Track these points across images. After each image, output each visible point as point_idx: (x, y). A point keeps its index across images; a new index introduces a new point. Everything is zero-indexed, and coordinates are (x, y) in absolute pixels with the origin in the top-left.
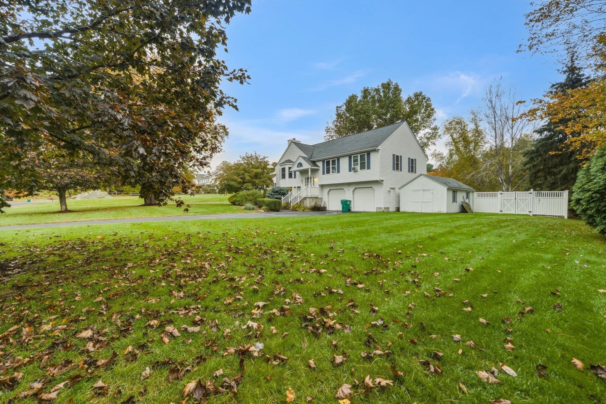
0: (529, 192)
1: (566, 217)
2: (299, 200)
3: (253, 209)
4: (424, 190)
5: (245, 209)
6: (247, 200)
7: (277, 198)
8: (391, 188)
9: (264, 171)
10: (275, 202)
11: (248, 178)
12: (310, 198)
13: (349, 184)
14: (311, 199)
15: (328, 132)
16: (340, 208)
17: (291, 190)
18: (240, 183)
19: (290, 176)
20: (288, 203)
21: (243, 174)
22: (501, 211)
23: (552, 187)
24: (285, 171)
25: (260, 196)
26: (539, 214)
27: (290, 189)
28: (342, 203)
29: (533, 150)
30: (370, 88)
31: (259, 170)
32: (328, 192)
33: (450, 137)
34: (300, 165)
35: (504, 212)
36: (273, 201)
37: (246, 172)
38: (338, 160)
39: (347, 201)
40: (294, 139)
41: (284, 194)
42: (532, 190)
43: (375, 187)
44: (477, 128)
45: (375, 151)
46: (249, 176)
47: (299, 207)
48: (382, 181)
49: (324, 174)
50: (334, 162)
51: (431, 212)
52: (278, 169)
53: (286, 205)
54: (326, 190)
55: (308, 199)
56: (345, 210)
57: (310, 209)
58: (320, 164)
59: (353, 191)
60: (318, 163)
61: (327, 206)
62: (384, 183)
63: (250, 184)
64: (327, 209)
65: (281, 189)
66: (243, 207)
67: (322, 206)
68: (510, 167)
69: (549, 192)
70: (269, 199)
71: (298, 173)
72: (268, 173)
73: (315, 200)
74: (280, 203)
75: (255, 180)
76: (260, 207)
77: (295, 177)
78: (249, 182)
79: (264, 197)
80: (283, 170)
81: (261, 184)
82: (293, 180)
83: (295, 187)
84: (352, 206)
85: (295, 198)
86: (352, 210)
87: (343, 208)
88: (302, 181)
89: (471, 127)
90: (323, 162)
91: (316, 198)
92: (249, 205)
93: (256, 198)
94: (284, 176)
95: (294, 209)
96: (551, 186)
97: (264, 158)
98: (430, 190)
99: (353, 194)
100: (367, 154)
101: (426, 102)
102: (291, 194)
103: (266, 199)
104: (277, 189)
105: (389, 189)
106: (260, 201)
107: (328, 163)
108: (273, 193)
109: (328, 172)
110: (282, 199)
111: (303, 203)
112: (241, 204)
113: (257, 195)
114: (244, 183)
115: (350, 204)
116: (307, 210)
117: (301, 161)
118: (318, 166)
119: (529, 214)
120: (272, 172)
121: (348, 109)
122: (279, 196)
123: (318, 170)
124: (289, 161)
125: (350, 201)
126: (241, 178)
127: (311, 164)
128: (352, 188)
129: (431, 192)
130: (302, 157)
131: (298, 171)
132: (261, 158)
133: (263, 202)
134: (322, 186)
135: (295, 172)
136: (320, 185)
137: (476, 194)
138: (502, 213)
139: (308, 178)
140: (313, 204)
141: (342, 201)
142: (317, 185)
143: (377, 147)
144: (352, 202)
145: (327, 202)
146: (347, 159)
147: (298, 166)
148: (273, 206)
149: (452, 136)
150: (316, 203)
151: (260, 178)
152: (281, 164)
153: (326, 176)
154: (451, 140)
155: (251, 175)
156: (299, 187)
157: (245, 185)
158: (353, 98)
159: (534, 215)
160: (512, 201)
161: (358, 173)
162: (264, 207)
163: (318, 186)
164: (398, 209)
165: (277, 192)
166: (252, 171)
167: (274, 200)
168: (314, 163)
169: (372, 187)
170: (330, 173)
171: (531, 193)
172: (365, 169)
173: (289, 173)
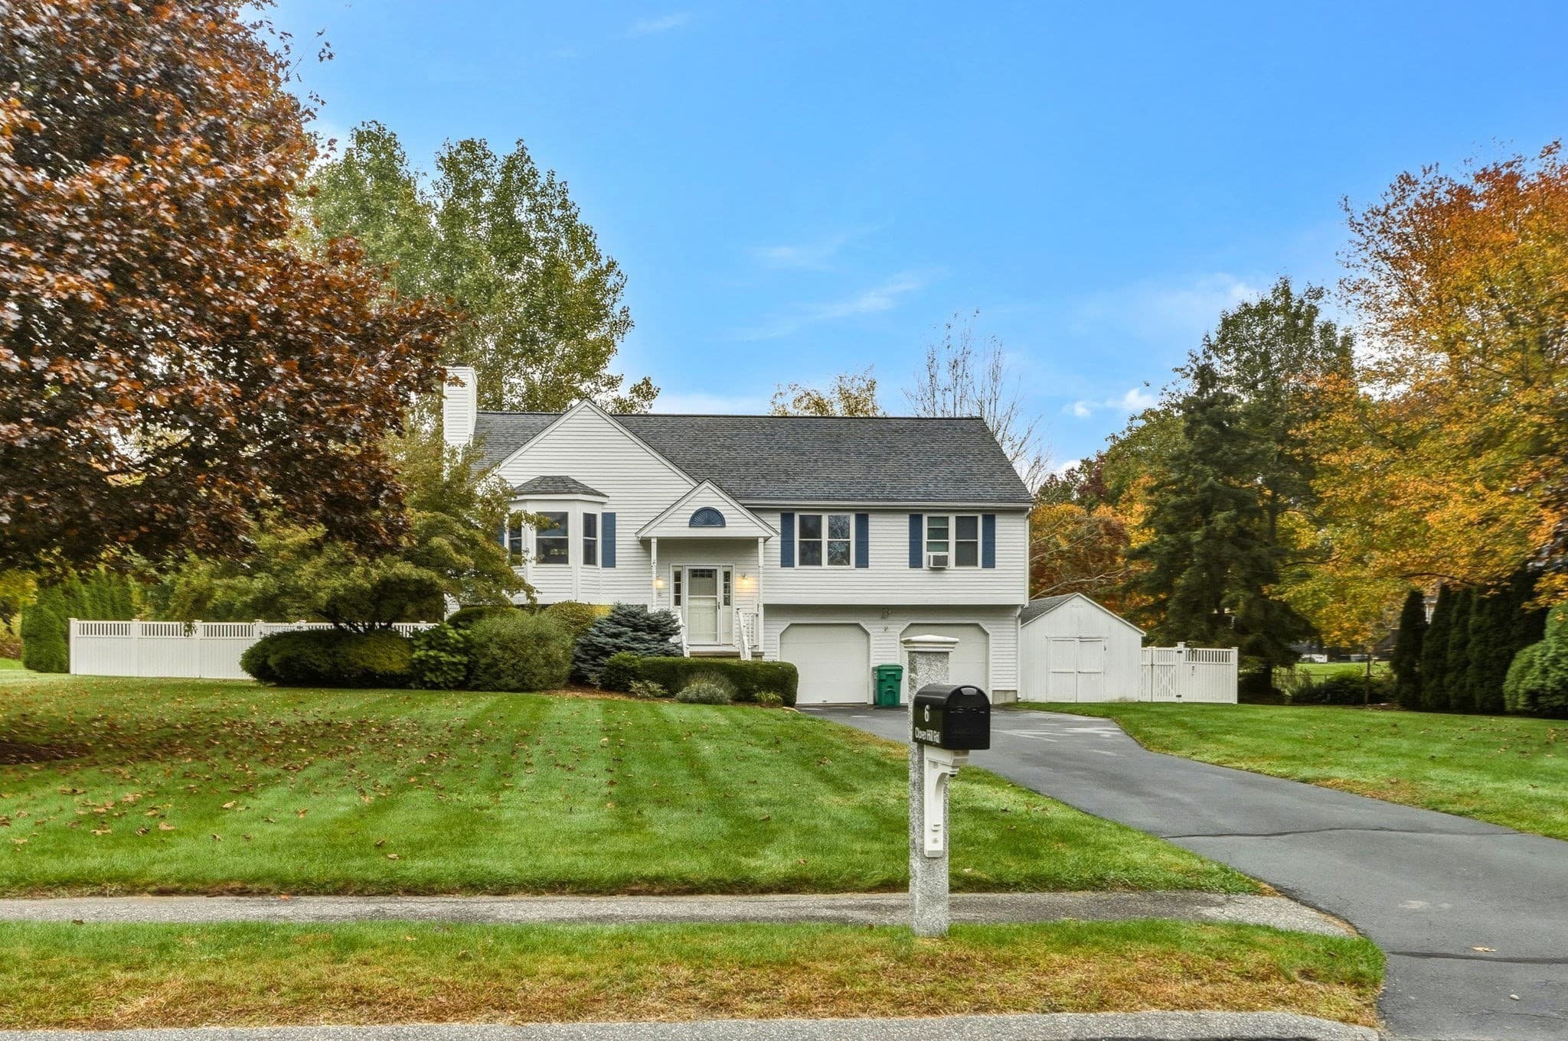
0: (1175, 649)
4: (1082, 640)
19: (589, 554)
32: (782, 635)
34: (707, 516)
38: (863, 519)
42: (1181, 645)
43: (989, 625)
45: (1018, 512)
54: (773, 626)
56: (895, 700)
71: (624, 546)
88: (657, 580)
90: (787, 517)
98: (1099, 640)
100: (985, 516)
109: (808, 558)
119: (1176, 700)
128: (898, 624)
129: (1101, 645)
136: (765, 605)
139: (699, 573)
141: (881, 670)
142: (749, 605)
146: (901, 523)
147: (693, 523)
153: (798, 571)
159: (1183, 704)
161: (948, 575)
163: (757, 610)
169: (977, 625)
170: (819, 563)
171: (1180, 652)
172: (976, 564)
173: (585, 541)
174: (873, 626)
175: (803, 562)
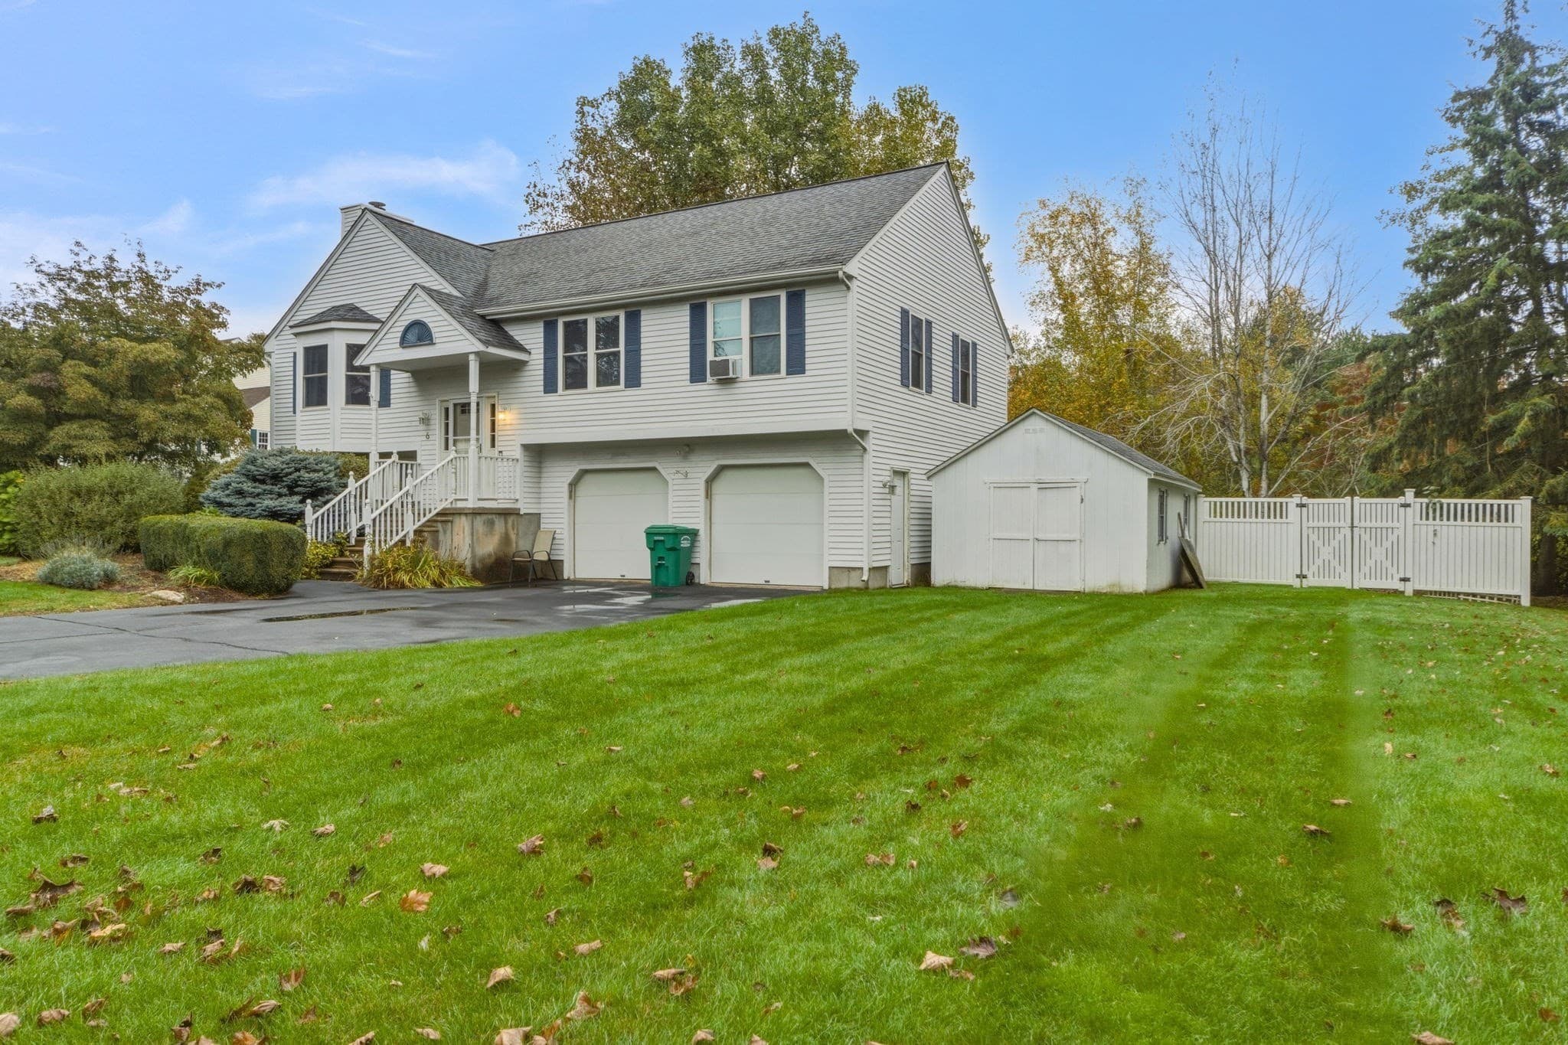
0: (1401, 500)
1: (1526, 601)
2: (410, 527)
3: (109, 581)
4: (1044, 487)
5: (50, 581)
6: (69, 525)
7: (274, 515)
8: (896, 473)
9: (192, 359)
10: (261, 541)
11: (80, 391)
12: (476, 513)
13: (686, 447)
14: (479, 521)
15: (536, 207)
16: (640, 567)
17: (362, 472)
18: (23, 417)
19: (357, 394)
20: (341, 544)
21: (48, 366)
22: (1301, 576)
23: (1473, 484)
24: (323, 367)
25: (161, 504)
26: (1436, 588)
27: (357, 464)
28: (653, 546)
29: (1402, 337)
30: (717, 42)
31: (164, 351)
32: (573, 485)
33: (1048, 274)
34: (419, 333)
35: (1312, 581)
36: (245, 537)
37: (68, 354)
38: (634, 319)
39: (677, 533)
40: (378, 205)
41: (317, 493)
42: (1410, 493)
43: (823, 464)
44: (1144, 247)
45: (834, 281)
46: (94, 382)
47: (415, 562)
48: (863, 433)
49: (550, 387)
50: (608, 332)
51: (1077, 586)
52: (285, 354)
53: (332, 552)
54: (561, 474)
55: (462, 524)
56: (668, 578)
57: (476, 574)
58: (532, 337)
59: (710, 481)
60: (517, 333)
61: (564, 555)
62: (870, 443)
63: (98, 429)
64: (567, 573)
65: (302, 463)
66: (34, 570)
67: (541, 556)
68: (1264, 401)
69: (1466, 501)
70: (225, 520)
71: (399, 381)
72: (220, 372)
73: (499, 525)
74: (294, 546)
75: (124, 405)
76: (159, 567)
77: (385, 401)
78: (88, 414)
79: (192, 505)
80: (316, 359)
81: (173, 429)
82: (369, 413)
83: (385, 455)
84: (701, 556)
85: (389, 512)
86: (704, 577)
87: (657, 568)
88: (425, 421)
89: (1122, 242)
90: (550, 327)
91: (505, 514)
92: (78, 555)
93: (132, 513)
94: (316, 394)
95: (383, 580)
96: (1469, 479)
97: (199, 286)
98: (1069, 486)
99: (708, 494)
100: (790, 296)
101: (939, 132)
102: (363, 492)
103: (203, 521)
104: (272, 463)
105: (886, 476)
106: (159, 534)
107: (576, 335)
108: (247, 486)
109: (576, 379)
110: (310, 517)
111: (436, 545)
112: (28, 545)
113: (142, 494)
114: (57, 418)
115: (691, 550)
116: (459, 582)
117: (425, 310)
118: (519, 347)
119: (1400, 586)
120: (244, 367)
121: (632, 119)
122: (291, 503)
123: (517, 367)
124: (352, 313)
125: (694, 534)
126: (33, 391)
127: (483, 335)
128: (703, 467)
129: (1076, 494)
130: (429, 292)
131: (402, 366)
132: (176, 282)
133: (184, 536)
134: (540, 454)
135: (385, 371)
136: (526, 447)
137: (1205, 503)
138: (1306, 583)
139: (464, 408)
140: (489, 546)
141: (650, 533)
142: (512, 446)
143: (843, 263)
144: (703, 536)
145: (564, 535)
146: (680, 318)
147: (404, 343)
148: (249, 564)
149: (1054, 270)
150: (506, 540)
151: (169, 398)
152: (301, 329)
153: (566, 399)
154: (1051, 286)
155: (102, 373)
156: (409, 456)
157: (59, 435)
158: (647, 74)
159: (1419, 593)
160: (1339, 537)
161: (739, 390)
162: (187, 571)
163: (518, 453)
164: (922, 573)
165: (275, 477)
166: (112, 353)
167: (258, 525)
168: (496, 328)
169: (807, 465)
170: (584, 385)
171: (1406, 506)
172: (778, 371)
173: (347, 376)
174: (668, 467)
175: (567, 387)
